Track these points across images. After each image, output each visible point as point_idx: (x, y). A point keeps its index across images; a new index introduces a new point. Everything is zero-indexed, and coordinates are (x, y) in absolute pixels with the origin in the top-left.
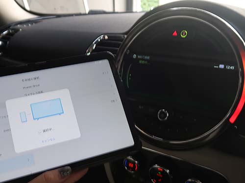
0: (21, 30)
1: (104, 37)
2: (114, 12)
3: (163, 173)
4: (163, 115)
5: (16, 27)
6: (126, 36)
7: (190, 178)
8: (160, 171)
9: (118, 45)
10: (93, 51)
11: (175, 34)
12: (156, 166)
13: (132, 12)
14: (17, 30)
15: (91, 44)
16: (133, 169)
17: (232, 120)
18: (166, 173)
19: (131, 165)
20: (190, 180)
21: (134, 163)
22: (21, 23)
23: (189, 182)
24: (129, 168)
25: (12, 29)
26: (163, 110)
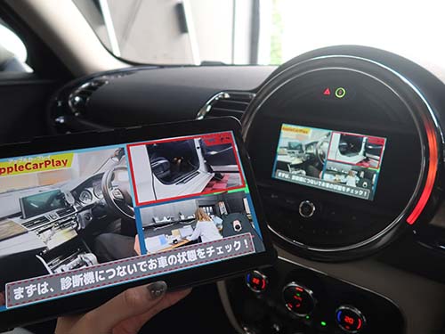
0: (107, 82)
1: (223, 95)
2: (233, 65)
3: (304, 294)
4: (306, 209)
5: (100, 78)
6: (255, 95)
7: (343, 305)
8: (299, 292)
9: (243, 107)
10: (208, 114)
11: (327, 92)
12: (293, 284)
13: (256, 65)
14: (101, 83)
15: (203, 106)
16: (259, 287)
17: (411, 220)
18: (308, 294)
19: (256, 281)
20: (343, 308)
21: (261, 279)
22: (108, 73)
23: (342, 310)
24: (253, 285)
25: (95, 82)
26: (308, 202)
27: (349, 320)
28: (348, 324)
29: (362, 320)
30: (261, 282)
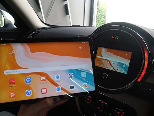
0: (41, 32)
2: (84, 26)
3: (104, 104)
4: (105, 76)
5: (39, 30)
8: (102, 103)
12: (101, 101)
13: (92, 27)
14: (39, 32)
16: (89, 101)
17: (139, 80)
19: (88, 99)
21: (90, 98)
22: (41, 29)
23: (116, 109)
24: (87, 100)
25: (37, 31)
26: (105, 73)
27: (119, 113)
28: (118, 114)
29: (123, 113)
30: (90, 100)
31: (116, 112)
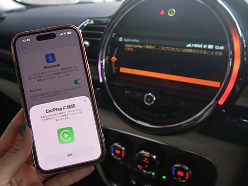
0: (6, 18)
1: (90, 22)
3: (150, 158)
4: (149, 99)
7: (177, 164)
8: (147, 157)
9: (102, 29)
11: (162, 12)
12: (143, 152)
16: (120, 155)
17: (221, 102)
18: (153, 158)
19: (118, 152)
21: (121, 150)
23: (176, 167)
24: (116, 154)
26: (150, 94)
27: (180, 173)
28: (180, 176)
29: (189, 174)
30: (121, 153)
31: (176, 172)
